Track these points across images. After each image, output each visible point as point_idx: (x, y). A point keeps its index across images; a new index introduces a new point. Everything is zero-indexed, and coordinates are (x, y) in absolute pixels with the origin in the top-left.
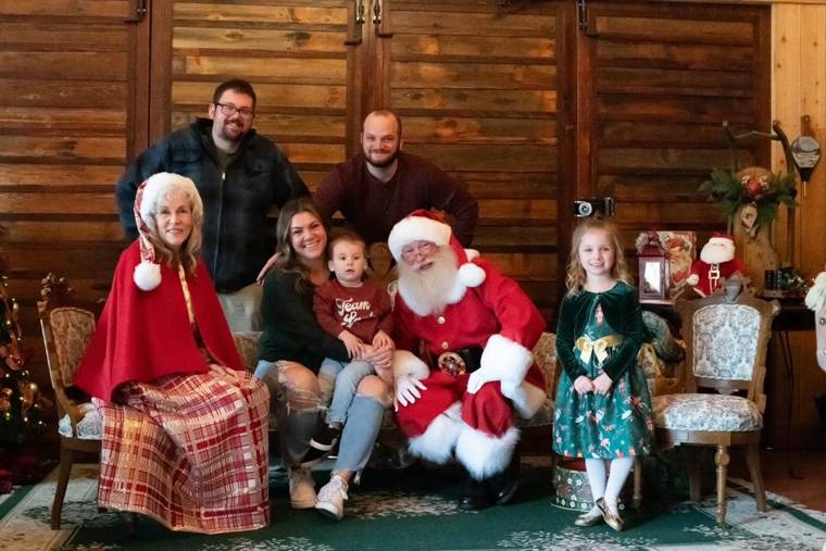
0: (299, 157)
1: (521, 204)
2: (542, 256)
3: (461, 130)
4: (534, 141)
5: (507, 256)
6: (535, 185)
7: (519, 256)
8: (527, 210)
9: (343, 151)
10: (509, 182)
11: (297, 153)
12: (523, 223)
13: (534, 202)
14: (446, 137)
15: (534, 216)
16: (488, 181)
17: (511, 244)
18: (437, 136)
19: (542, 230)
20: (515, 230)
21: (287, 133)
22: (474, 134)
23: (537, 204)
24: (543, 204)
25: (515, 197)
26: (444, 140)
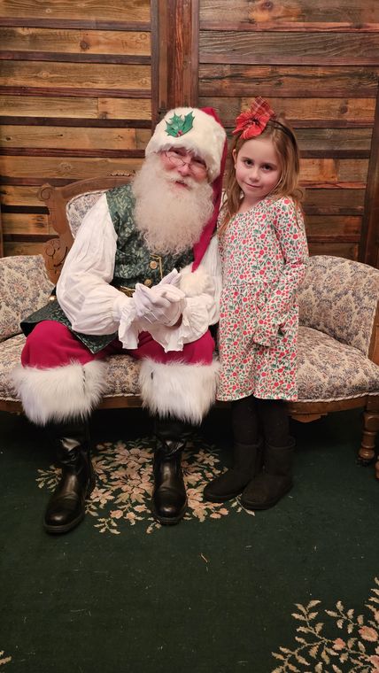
0: (101, 47)
1: (337, 104)
2: (353, 161)
3: (279, 14)
4: (359, 27)
5: (317, 161)
6: (355, 81)
7: (329, 162)
8: (344, 110)
9: (148, 41)
10: (324, 78)
11: (98, 43)
12: (336, 125)
13: (350, 101)
14: (263, 23)
15: (349, 117)
16: (304, 77)
17: (323, 148)
18: (251, 21)
19: (356, 133)
20: (329, 133)
21: (86, 17)
22: (293, 19)
23: (354, 104)
24: (361, 103)
25: (331, 95)
26: (259, 28)
